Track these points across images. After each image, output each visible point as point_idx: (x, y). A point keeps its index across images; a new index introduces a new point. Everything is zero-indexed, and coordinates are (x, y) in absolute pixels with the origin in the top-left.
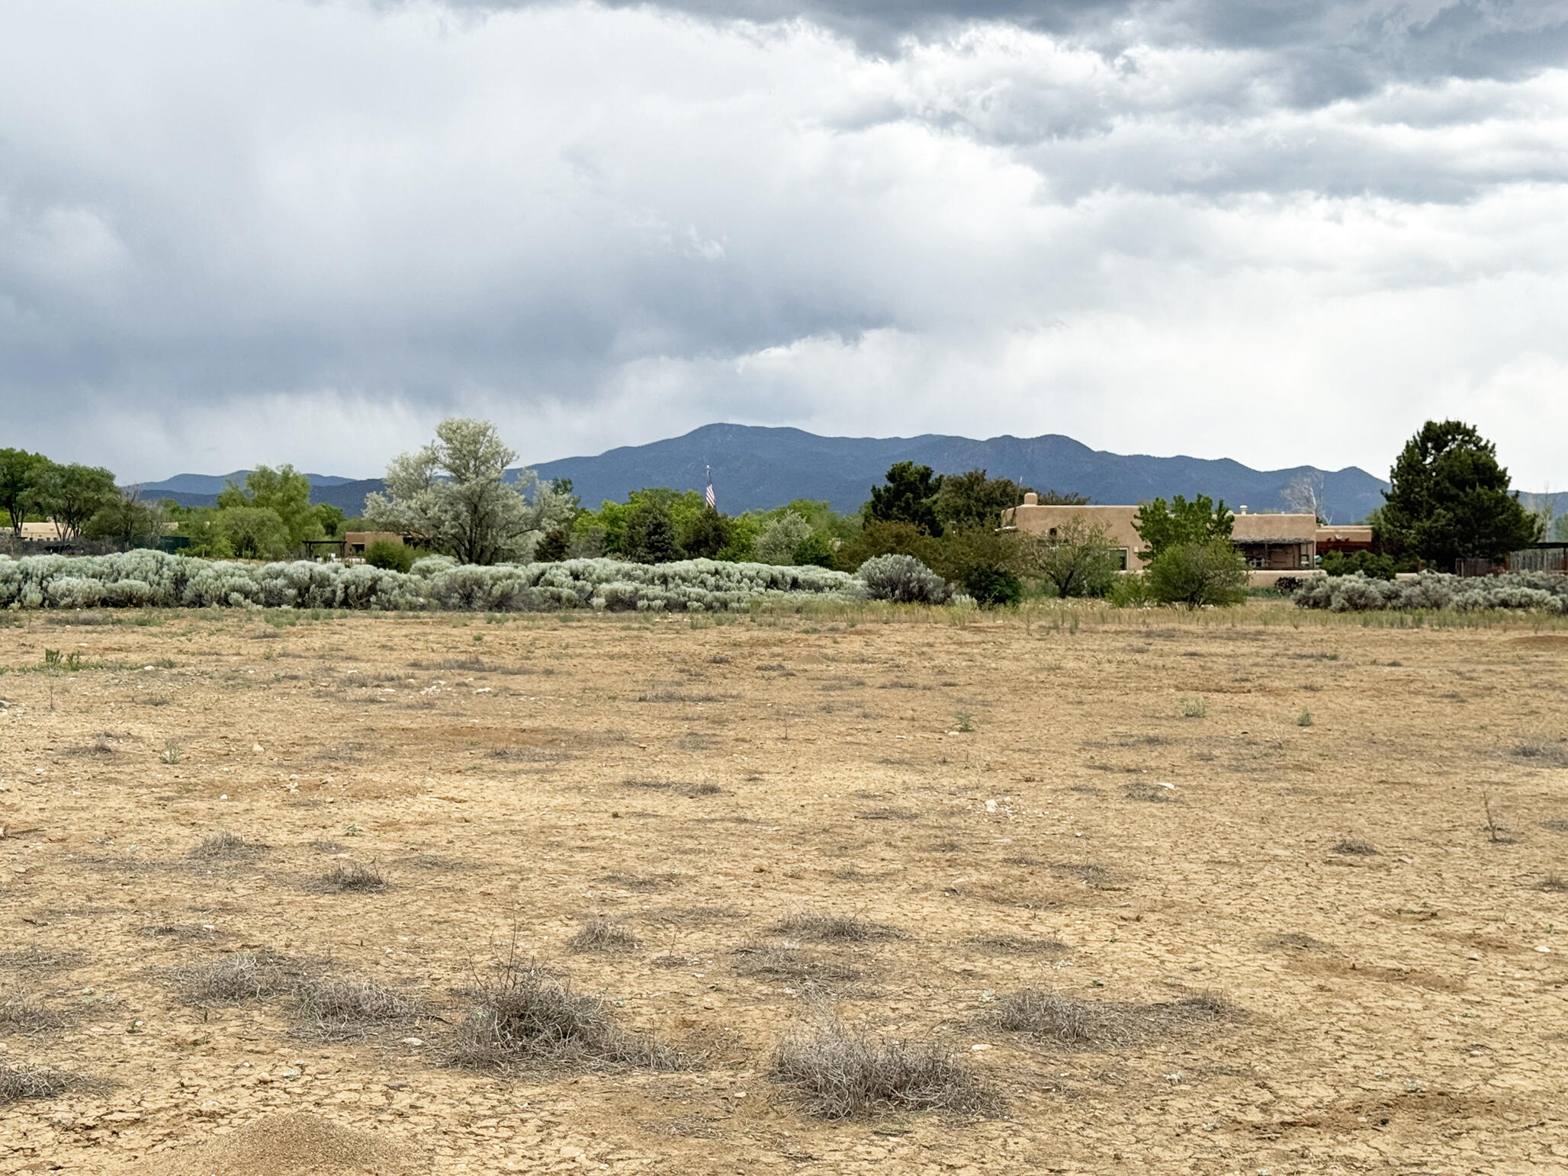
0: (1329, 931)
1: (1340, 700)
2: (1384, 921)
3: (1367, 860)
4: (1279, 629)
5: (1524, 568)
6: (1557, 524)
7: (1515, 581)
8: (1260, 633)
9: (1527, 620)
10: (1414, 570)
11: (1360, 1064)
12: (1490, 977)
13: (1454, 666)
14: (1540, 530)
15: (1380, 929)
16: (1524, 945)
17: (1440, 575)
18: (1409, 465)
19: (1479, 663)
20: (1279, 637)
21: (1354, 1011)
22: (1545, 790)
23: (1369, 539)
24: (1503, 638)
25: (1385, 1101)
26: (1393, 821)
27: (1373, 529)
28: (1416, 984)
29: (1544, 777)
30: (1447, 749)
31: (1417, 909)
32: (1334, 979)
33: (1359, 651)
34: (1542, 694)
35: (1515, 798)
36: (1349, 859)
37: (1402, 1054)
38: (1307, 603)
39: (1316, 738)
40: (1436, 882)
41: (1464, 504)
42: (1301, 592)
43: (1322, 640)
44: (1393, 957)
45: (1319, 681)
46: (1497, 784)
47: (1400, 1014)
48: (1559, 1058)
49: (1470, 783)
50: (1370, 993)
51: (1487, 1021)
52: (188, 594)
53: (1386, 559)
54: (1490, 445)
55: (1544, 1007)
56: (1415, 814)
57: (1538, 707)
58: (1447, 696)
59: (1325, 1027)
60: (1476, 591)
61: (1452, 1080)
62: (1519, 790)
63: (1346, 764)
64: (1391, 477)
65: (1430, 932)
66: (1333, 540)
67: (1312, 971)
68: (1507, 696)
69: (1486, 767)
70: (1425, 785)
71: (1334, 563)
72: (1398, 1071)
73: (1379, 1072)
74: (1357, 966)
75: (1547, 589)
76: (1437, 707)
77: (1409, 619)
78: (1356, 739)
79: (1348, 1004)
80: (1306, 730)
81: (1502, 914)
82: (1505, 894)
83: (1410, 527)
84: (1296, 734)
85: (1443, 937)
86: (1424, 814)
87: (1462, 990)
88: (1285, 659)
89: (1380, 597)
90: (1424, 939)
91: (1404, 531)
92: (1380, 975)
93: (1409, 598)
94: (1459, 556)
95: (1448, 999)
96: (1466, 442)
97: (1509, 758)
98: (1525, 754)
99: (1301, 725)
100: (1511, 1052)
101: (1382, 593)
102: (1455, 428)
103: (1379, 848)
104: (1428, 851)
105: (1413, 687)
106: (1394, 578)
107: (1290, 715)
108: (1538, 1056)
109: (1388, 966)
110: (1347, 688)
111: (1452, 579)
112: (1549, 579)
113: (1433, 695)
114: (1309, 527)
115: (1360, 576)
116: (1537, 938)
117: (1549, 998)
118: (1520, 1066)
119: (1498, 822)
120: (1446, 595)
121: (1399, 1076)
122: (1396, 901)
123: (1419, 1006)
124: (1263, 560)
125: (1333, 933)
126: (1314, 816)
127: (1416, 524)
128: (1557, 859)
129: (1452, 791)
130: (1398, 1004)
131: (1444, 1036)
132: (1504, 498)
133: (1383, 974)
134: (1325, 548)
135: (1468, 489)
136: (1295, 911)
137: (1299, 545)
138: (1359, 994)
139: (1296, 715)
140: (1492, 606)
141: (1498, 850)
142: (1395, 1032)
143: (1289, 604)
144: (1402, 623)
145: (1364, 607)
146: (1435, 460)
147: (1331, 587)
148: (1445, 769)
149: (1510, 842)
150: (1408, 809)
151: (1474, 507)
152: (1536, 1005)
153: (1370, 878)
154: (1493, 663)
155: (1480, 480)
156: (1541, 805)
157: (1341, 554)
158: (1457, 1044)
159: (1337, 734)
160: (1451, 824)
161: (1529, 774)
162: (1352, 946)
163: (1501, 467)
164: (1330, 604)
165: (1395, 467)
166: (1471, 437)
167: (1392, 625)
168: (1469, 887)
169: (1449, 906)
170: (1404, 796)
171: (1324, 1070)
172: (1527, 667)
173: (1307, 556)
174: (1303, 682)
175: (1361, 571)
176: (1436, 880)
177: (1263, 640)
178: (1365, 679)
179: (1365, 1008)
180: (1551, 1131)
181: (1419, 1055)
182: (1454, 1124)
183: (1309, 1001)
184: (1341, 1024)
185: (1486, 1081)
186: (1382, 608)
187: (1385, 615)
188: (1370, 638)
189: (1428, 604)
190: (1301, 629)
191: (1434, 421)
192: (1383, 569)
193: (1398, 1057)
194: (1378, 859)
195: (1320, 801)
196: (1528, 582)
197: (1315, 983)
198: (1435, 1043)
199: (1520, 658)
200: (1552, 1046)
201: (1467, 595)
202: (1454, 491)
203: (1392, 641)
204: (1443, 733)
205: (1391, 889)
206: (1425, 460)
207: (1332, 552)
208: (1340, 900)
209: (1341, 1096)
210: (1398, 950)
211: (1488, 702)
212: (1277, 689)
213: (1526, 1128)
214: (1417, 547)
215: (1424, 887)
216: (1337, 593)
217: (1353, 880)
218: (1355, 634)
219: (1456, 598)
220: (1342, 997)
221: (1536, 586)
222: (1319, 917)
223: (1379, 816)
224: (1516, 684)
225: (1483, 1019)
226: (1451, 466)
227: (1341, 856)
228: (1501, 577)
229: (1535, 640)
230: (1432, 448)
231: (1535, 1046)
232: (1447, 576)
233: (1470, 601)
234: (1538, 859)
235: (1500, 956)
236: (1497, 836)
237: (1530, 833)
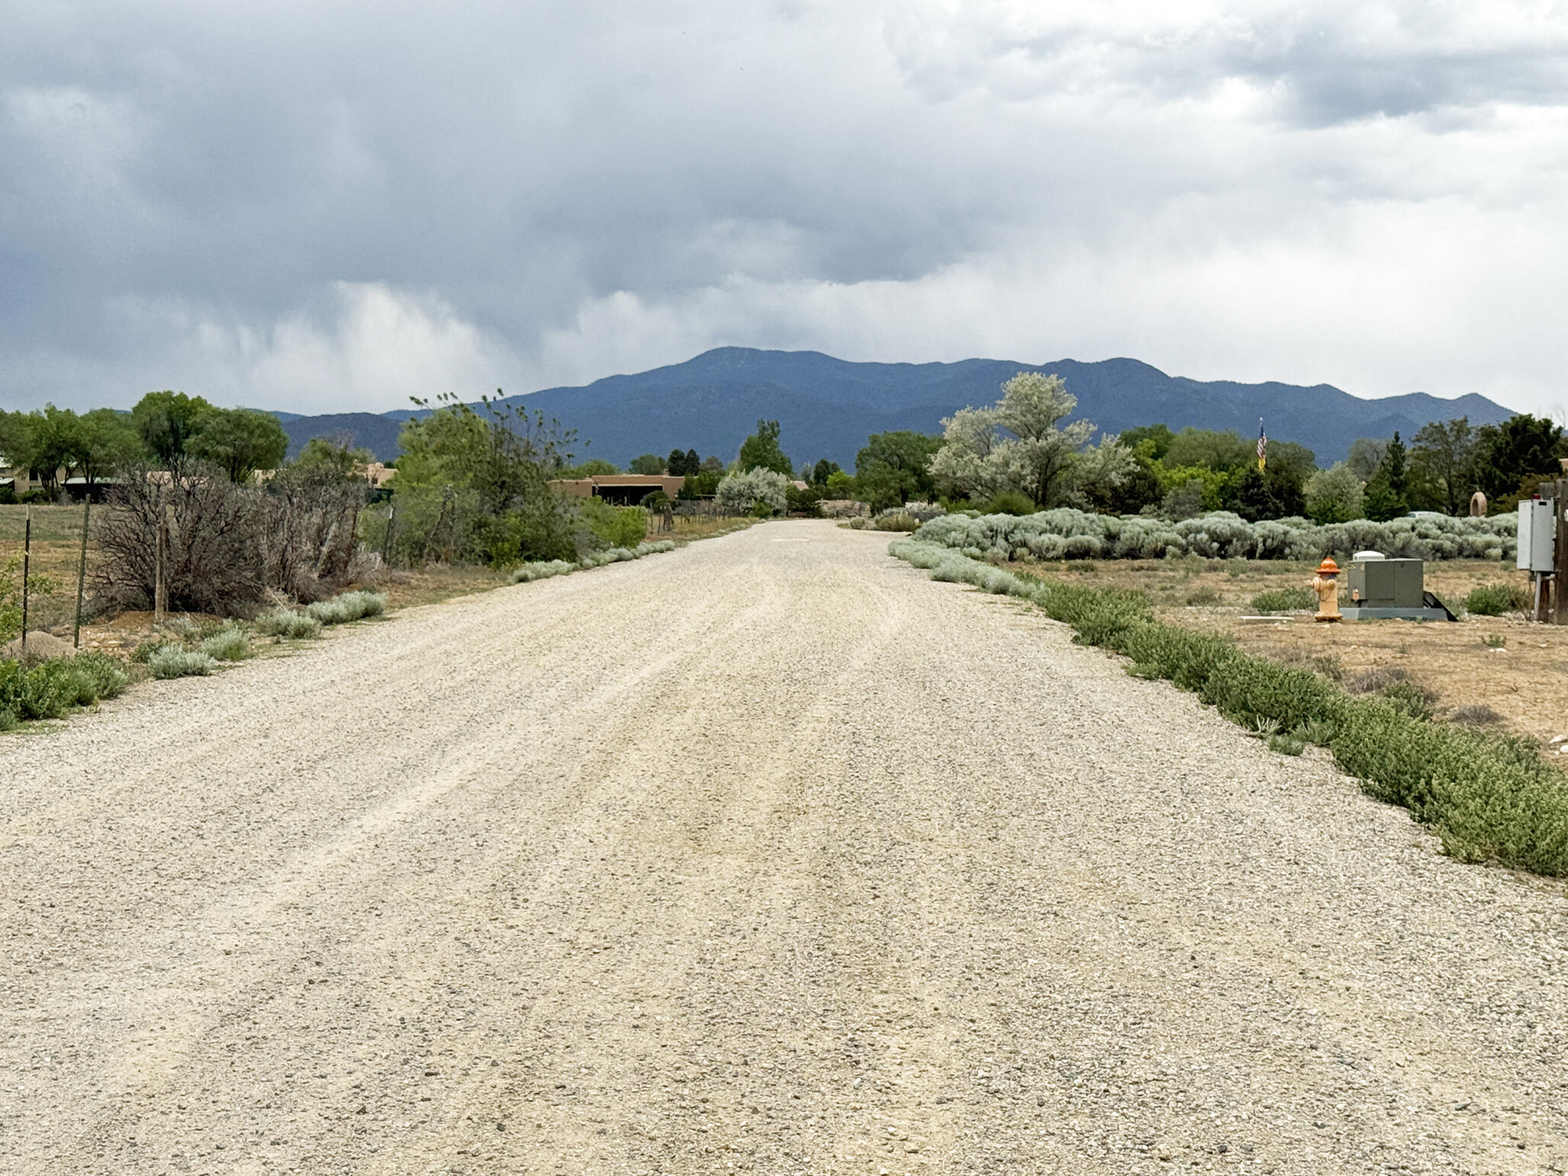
52: (1119, 547)
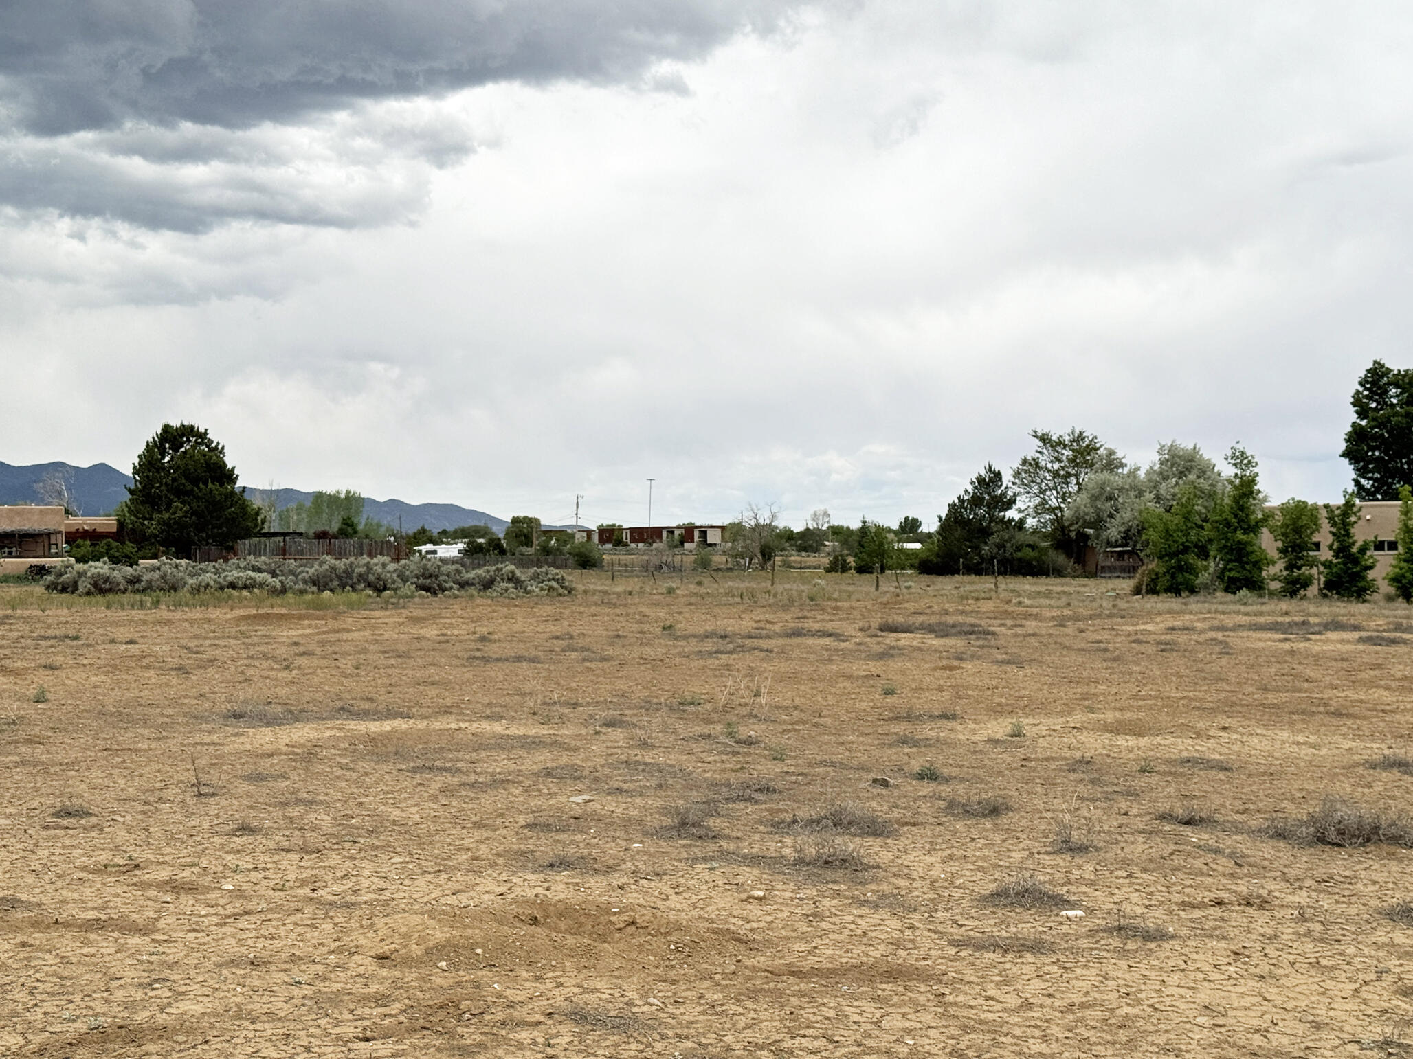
0: (37, 890)
1: (76, 677)
2: (91, 876)
3: (83, 822)
4: (26, 613)
5: (250, 554)
6: (280, 516)
7: (242, 565)
8: (7, 617)
9: (251, 600)
10: (155, 557)
11: (50, 1010)
12: (179, 917)
13: (184, 642)
14: (263, 522)
15: (87, 884)
16: (213, 885)
17: (178, 561)
18: (150, 463)
19: (206, 638)
20: (26, 620)
21: (51, 962)
22: (248, 747)
23: (114, 530)
24: (229, 616)
25: (69, 1041)
26: (112, 784)
27: (118, 520)
28: (113, 931)
29: (248, 736)
30: (168, 717)
31: (122, 862)
32: (36, 935)
33: (101, 631)
34: (257, 664)
35: (222, 756)
36: (65, 822)
37: (90, 996)
38: (56, 588)
39: (50, 713)
40: (143, 836)
41: (198, 498)
42: (50, 578)
43: (67, 622)
44: (94, 909)
45: (59, 659)
46: (208, 744)
47: (95, 960)
48: (228, 981)
49: (185, 746)
50: (68, 944)
51: (171, 956)
53: (130, 547)
54: (220, 447)
55: (223, 938)
56: (132, 777)
57: (252, 676)
58: (176, 669)
59: (22, 980)
60: (208, 575)
61: (134, 1013)
62: (226, 749)
63: (75, 735)
64: (134, 473)
65: (132, 882)
66: (81, 530)
67: (16, 929)
68: (226, 666)
69: (200, 730)
70: (145, 750)
71: (83, 551)
72: (84, 1012)
73: (66, 1014)
74: (59, 920)
75: (268, 572)
76: (164, 679)
77: (148, 600)
78: (87, 711)
79: (47, 956)
80: (41, 706)
81: (197, 860)
82: (203, 841)
83: (151, 519)
84: (30, 710)
85: (143, 886)
86: (141, 776)
87: (153, 932)
88: (29, 641)
89: (123, 582)
90: (125, 888)
91: (146, 522)
92: (80, 927)
93: (150, 582)
94: (195, 544)
95: (139, 941)
96: (199, 443)
97: (221, 721)
98: (235, 716)
99: (37, 702)
100: (188, 981)
101: (125, 578)
102: (189, 431)
103: (95, 810)
104: (140, 809)
105: (145, 662)
106: (137, 564)
107: (28, 693)
108: (211, 982)
109: (89, 917)
110: (84, 666)
111: (188, 565)
112: (270, 564)
113: (163, 669)
114: (58, 518)
115: (105, 563)
116: (225, 878)
117: (228, 930)
118: (194, 992)
119: (204, 778)
120: (182, 579)
121: (85, 1016)
122: (104, 857)
123: (112, 951)
124: (14, 549)
125: (42, 893)
126: (38, 785)
127: (156, 516)
128: (251, 807)
129: (168, 754)
130: (92, 950)
131: (130, 974)
132: (233, 493)
133: (84, 924)
134: (73, 537)
135: (201, 485)
136: (8, 875)
137: (48, 534)
138: (58, 946)
139: (32, 692)
140: (222, 588)
141: (202, 803)
142: (88, 976)
143: (38, 589)
144: (141, 605)
145: (110, 590)
146: (172, 459)
147: (79, 573)
148: (164, 734)
149: (213, 795)
150: (126, 772)
151: (207, 501)
152: (216, 937)
153: (83, 838)
154: (218, 638)
155: (211, 477)
156: (243, 761)
157: (88, 542)
158: (142, 980)
159: (70, 708)
160: (164, 783)
161: (237, 735)
162: (57, 903)
163: (230, 466)
164: (77, 589)
165: (137, 464)
166: (203, 440)
167: (133, 607)
168: (172, 838)
169: (152, 857)
170: (124, 761)
171: (15, 1020)
172: (247, 640)
173: (57, 545)
174: (43, 662)
175: (106, 559)
176: (143, 835)
177: (11, 624)
178: (103, 656)
179: (62, 957)
180: (214, 1047)
181: (105, 995)
182: (129, 1053)
183: (9, 958)
184: (38, 976)
185: (162, 1010)
186: (125, 591)
187: (125, 598)
188: (111, 619)
189: (167, 587)
190: (47, 613)
191: (171, 424)
192: (127, 556)
193: (86, 999)
194: (94, 820)
195: (46, 771)
196: (253, 566)
197: (18, 940)
198: (122, 982)
199: (241, 632)
200: (225, 972)
201: (200, 578)
202: (189, 487)
203: (131, 621)
204: (167, 703)
205: (102, 846)
206: (163, 458)
207: (80, 541)
208: (52, 861)
209: (29, 1042)
210: (100, 901)
211: (211, 671)
212: (18, 668)
213: (193, 1047)
214: (158, 536)
215: (132, 841)
216: (83, 579)
217: (67, 841)
218: (99, 616)
219: (191, 581)
220: (42, 950)
221: (259, 570)
222: (30, 879)
223: (100, 781)
224: (235, 656)
225: (168, 955)
226: (187, 465)
227: (59, 820)
228: (230, 562)
229: (255, 617)
230: (170, 448)
231: (210, 974)
232: (184, 562)
233: (203, 584)
234: (235, 808)
235: (190, 897)
236: (202, 791)
237: (230, 786)
